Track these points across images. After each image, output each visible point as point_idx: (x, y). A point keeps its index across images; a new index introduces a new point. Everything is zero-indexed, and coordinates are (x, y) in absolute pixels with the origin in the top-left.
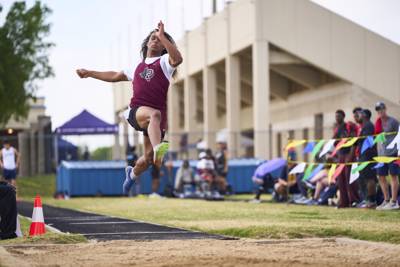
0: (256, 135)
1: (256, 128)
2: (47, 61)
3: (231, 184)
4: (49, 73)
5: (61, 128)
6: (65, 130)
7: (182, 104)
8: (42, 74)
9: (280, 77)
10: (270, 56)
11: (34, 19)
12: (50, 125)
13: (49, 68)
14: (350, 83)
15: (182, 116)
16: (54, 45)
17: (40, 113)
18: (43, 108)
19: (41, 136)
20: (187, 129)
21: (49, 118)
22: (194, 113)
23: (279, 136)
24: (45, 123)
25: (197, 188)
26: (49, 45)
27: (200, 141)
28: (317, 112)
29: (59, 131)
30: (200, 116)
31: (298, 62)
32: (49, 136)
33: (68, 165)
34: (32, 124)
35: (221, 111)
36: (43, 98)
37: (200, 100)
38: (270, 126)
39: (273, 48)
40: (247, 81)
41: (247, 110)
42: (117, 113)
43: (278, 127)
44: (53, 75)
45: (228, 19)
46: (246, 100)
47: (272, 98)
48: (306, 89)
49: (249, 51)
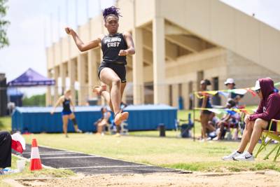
0: (155, 88)
2: (5, 34)
4: (5, 42)
5: (13, 82)
6: (15, 84)
9: (171, 43)
10: (166, 29)
12: (5, 80)
13: (4, 39)
14: (224, 49)
16: (10, 23)
21: (4, 75)
24: (1, 78)
26: (5, 23)
28: (200, 69)
29: (10, 84)
31: (186, 33)
39: (168, 23)
40: (148, 48)
41: (148, 68)
42: (50, 71)
46: (148, 62)
47: (166, 60)
48: (191, 52)
49: (150, 25)
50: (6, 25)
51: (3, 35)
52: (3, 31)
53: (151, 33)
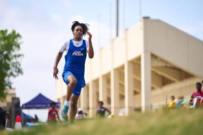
2: (20, 65)
4: (20, 71)
5: (26, 104)
6: (28, 106)
8: (15, 73)
9: (157, 74)
10: (152, 62)
11: (11, 40)
12: (19, 103)
13: (19, 69)
16: (23, 56)
17: (13, 96)
19: (13, 109)
21: (18, 99)
24: (16, 101)
26: (19, 56)
28: (180, 95)
31: (168, 65)
32: (18, 109)
34: (8, 104)
35: (122, 97)
37: (109, 90)
39: (154, 56)
40: (137, 78)
41: (137, 96)
42: (59, 100)
44: (22, 73)
45: (126, 40)
46: (137, 90)
47: (153, 88)
48: (173, 82)
49: (139, 59)
50: (20, 58)
51: (18, 66)
52: (17, 62)
53: (140, 65)
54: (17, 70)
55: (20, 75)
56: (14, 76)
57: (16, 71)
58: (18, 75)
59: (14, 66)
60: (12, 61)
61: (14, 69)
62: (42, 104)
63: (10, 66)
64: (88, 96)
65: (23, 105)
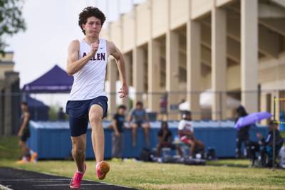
0: (243, 96)
1: (243, 89)
2: (20, 13)
3: (214, 147)
4: (20, 25)
5: (30, 85)
6: (34, 88)
7: (163, 61)
8: (11, 29)
9: (270, 32)
12: (18, 82)
13: (18, 20)
15: (163, 74)
17: (8, 69)
18: (12, 63)
19: (8, 93)
20: (168, 88)
21: (17, 74)
22: (176, 72)
23: (269, 96)
24: (12, 79)
25: (177, 152)
27: (183, 101)
29: (27, 88)
30: (182, 75)
32: (16, 94)
33: (36, 125)
35: (206, 69)
36: (12, 53)
37: (183, 57)
38: (259, 87)
41: (233, 69)
43: (267, 87)
44: (24, 28)
46: (233, 58)
47: (261, 56)
51: (17, 16)
52: (16, 9)
54: (16, 22)
55: (21, 32)
56: (10, 33)
57: (13, 25)
58: (16, 32)
59: (10, 16)
60: (6, 5)
61: (10, 20)
62: (60, 85)
63: (3, 15)
64: (146, 65)
65: (25, 86)
